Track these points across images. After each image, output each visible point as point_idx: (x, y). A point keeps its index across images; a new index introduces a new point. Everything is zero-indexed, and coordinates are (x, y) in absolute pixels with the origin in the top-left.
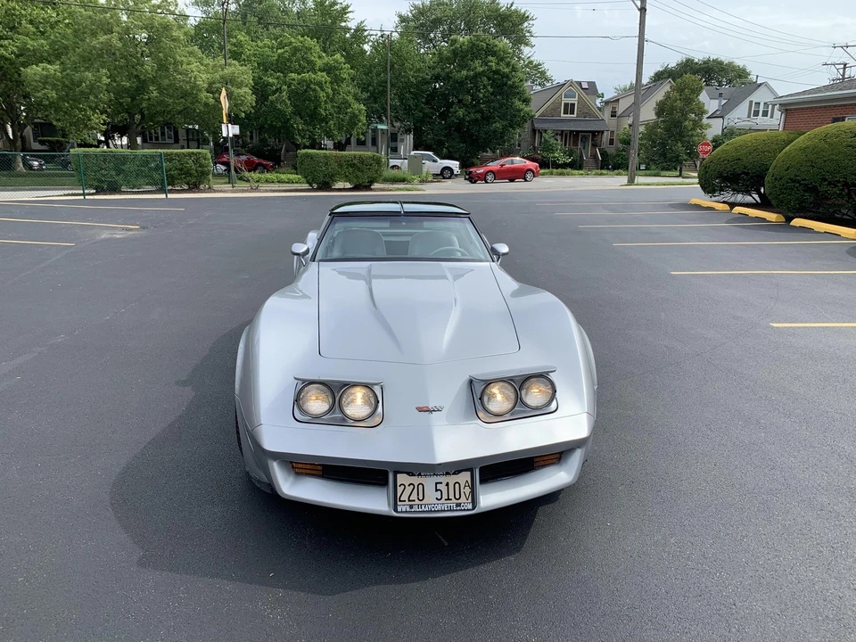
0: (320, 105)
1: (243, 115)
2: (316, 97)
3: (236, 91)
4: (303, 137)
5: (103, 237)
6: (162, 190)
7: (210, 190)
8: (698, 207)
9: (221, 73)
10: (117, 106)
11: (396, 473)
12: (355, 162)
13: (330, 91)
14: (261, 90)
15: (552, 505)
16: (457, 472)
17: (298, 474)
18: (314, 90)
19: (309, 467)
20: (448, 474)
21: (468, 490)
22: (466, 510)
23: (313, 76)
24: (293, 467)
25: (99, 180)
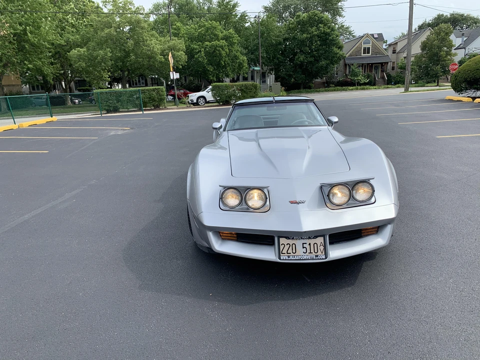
0: (222, 59)
1: (181, 67)
2: (220, 54)
3: (177, 54)
4: (213, 76)
5: (112, 134)
6: (140, 110)
7: (166, 108)
8: (451, 101)
9: (169, 45)
10: (115, 67)
11: (279, 237)
12: (243, 88)
13: (227, 50)
14: (190, 53)
15: (371, 261)
16: (316, 237)
17: (223, 239)
18: (219, 50)
19: (229, 235)
20: (309, 238)
21: (322, 248)
22: (321, 259)
23: (218, 43)
24: (220, 236)
25: (108, 106)
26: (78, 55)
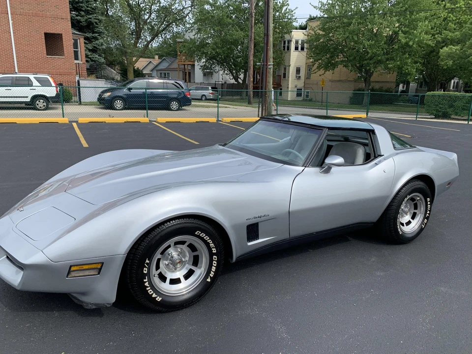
25: (437, 111)
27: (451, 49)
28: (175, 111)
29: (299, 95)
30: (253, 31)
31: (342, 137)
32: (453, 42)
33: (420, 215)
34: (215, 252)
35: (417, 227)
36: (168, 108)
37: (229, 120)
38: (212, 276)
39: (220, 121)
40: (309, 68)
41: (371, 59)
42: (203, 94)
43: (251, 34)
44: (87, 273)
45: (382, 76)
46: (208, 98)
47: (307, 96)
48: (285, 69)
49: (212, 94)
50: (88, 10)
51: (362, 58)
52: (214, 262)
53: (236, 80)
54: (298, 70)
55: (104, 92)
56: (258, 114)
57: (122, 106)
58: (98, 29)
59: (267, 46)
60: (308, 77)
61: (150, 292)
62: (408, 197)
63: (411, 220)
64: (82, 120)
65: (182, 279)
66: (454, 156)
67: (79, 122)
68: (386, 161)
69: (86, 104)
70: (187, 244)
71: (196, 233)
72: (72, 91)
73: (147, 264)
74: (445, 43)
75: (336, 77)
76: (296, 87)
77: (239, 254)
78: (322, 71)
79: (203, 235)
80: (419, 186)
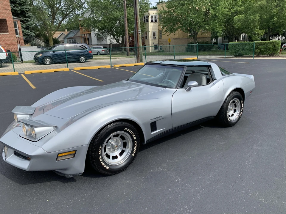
7: (278, 56)
25: (236, 52)
26: (238, 19)
27: (239, 16)
28: (84, 62)
29: (156, 48)
30: (126, 11)
31: (191, 71)
32: (241, 13)
33: (238, 110)
34: (136, 139)
35: (237, 117)
36: (79, 61)
37: (118, 66)
38: (135, 152)
39: (113, 67)
40: (160, 32)
41: (196, 25)
42: (99, 51)
43: (125, 13)
44: (67, 157)
45: (203, 34)
46: (101, 53)
47: (161, 49)
48: (146, 33)
49: (104, 51)
50: (21, 3)
51: (191, 25)
52: (135, 145)
53: (118, 42)
54: (154, 34)
55: (37, 54)
56: (135, 61)
57: (50, 62)
58: (29, 15)
59: (137, 21)
60: (160, 37)
61: (103, 164)
62: (232, 101)
63: (234, 113)
64: (28, 72)
65: (118, 156)
66: (252, 77)
67: (25, 74)
68: (219, 82)
69: (26, 62)
70: (120, 136)
71: (125, 129)
72: (16, 55)
73: (100, 149)
74: (236, 13)
75: (176, 36)
76: (154, 44)
77: (148, 139)
78: (168, 33)
79: (128, 130)
80: (237, 94)
